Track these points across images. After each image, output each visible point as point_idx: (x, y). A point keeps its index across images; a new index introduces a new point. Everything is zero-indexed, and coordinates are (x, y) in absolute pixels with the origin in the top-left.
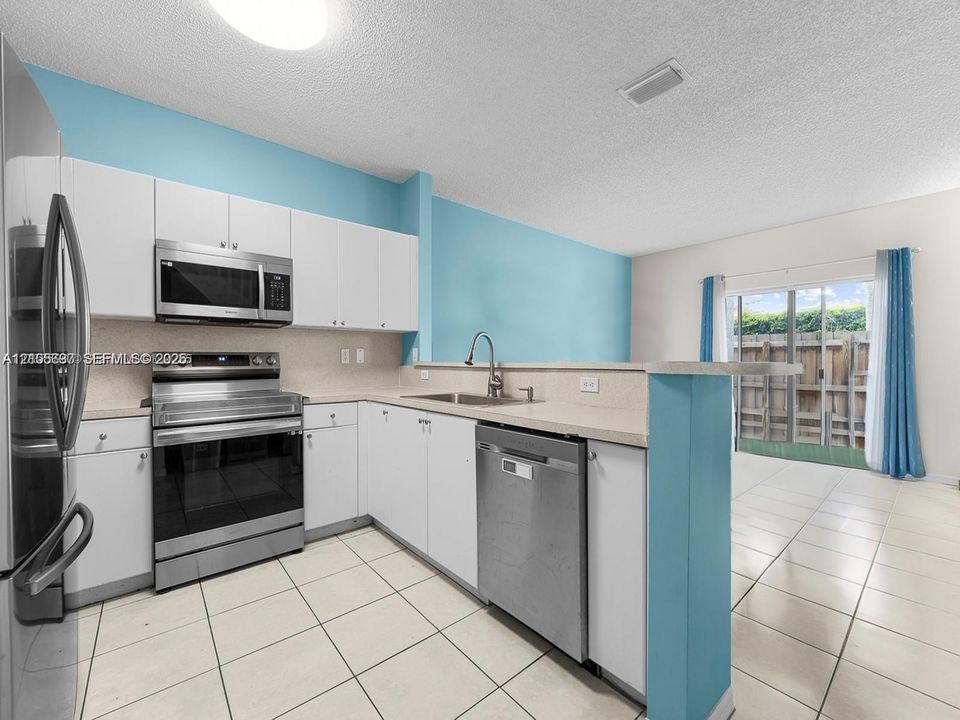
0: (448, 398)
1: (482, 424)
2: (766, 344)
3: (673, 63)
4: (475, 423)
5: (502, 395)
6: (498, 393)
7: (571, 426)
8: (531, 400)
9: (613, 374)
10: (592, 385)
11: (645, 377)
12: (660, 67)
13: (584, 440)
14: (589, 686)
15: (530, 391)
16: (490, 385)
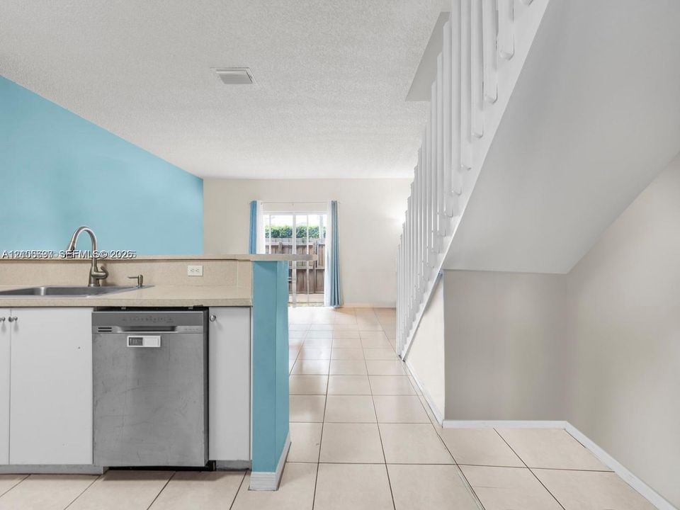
0: (32, 292)
1: (98, 311)
2: (281, 243)
3: (248, 70)
4: (91, 311)
5: (105, 284)
6: (100, 282)
7: (197, 300)
8: (141, 285)
9: (214, 263)
10: (197, 271)
11: (250, 264)
12: (240, 69)
13: (206, 309)
14: (210, 479)
15: (140, 279)
16: (91, 275)
